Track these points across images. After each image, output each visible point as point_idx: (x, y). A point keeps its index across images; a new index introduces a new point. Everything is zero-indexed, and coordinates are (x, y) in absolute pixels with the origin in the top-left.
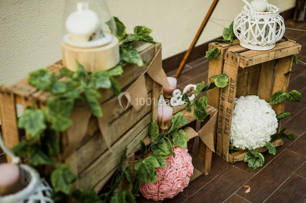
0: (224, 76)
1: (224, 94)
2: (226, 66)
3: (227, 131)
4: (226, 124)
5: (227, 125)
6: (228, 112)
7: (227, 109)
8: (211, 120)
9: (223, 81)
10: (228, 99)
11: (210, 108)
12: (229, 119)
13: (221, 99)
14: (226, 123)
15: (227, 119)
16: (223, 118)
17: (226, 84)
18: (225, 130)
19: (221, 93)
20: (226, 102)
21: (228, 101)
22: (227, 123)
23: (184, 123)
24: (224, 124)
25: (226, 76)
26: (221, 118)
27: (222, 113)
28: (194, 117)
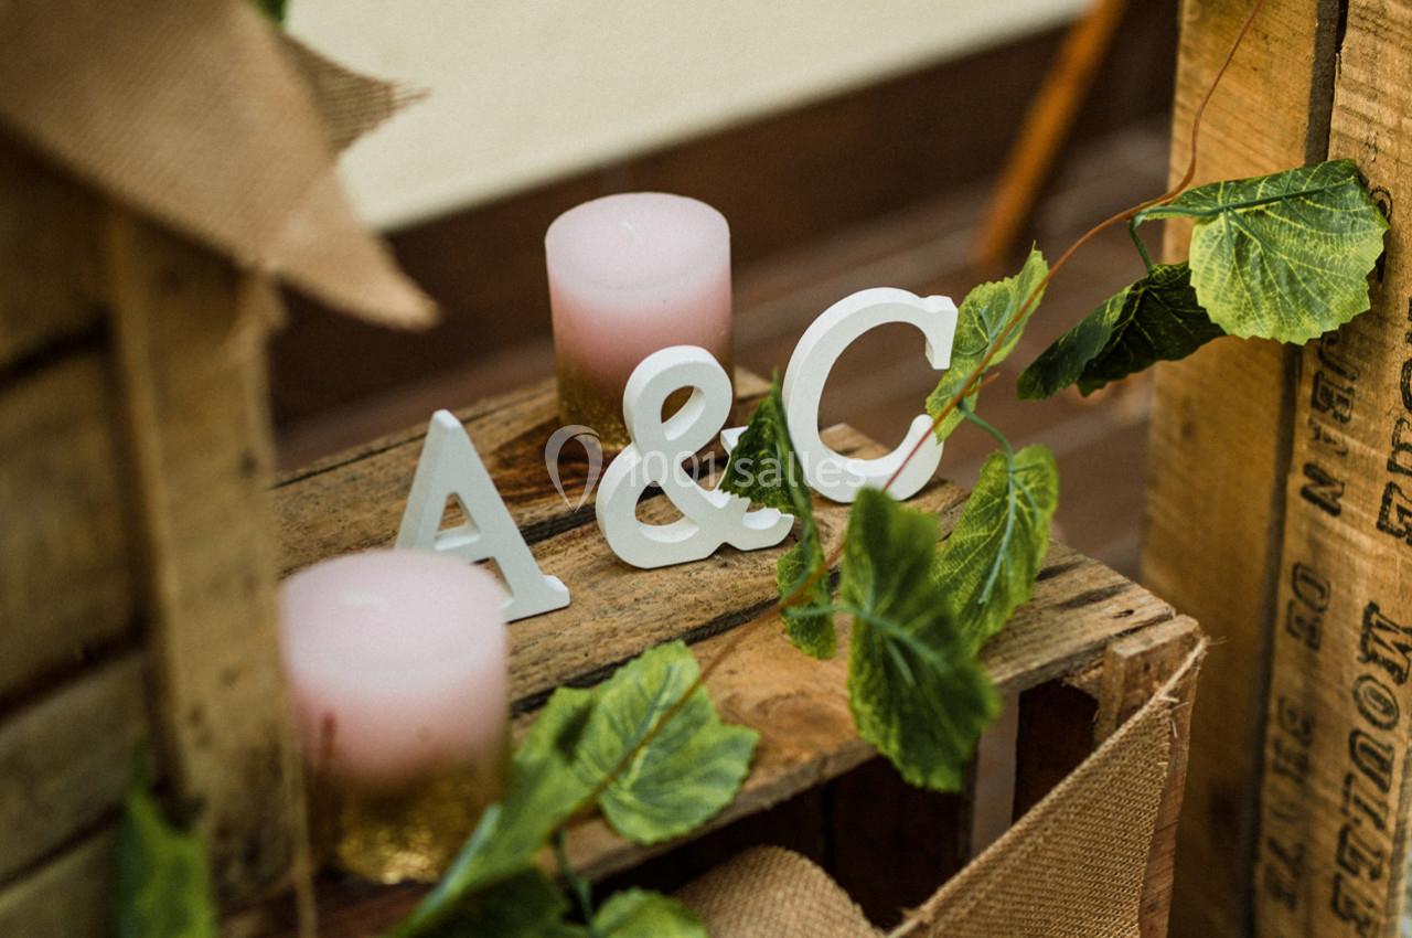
0: (1329, 185)
1: (1333, 433)
2: (1372, 60)
3: (1359, 884)
4: (1358, 801)
5: (1368, 824)
6: (1372, 657)
7: (1367, 617)
8: (1105, 762)
9: (1306, 257)
10: (1380, 491)
11: (1112, 607)
12: (1390, 749)
13: (1305, 493)
14: (1354, 791)
15: (1364, 748)
16: (1318, 733)
17: (1344, 303)
18: (1338, 878)
19: (1304, 415)
20: (1352, 533)
21: (1382, 526)
22: (1364, 798)
23: (695, 803)
24: (1336, 798)
25: (1353, 193)
26: (1298, 725)
27: (1310, 666)
28: (857, 714)
